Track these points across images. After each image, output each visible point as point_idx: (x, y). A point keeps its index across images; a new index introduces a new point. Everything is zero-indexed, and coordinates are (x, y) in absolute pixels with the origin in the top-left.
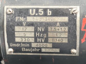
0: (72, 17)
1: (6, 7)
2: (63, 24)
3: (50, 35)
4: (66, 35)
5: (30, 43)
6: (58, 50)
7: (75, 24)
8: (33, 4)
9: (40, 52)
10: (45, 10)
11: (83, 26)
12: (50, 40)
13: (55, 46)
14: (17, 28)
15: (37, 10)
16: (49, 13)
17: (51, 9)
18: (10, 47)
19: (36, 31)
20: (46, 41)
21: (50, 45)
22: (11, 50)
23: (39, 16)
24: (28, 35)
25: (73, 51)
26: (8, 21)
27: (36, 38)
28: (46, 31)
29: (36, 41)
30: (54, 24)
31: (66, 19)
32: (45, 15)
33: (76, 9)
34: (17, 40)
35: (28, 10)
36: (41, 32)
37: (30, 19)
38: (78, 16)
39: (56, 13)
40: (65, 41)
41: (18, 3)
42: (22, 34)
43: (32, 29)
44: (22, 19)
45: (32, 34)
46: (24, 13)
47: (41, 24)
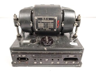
0: (55, 20)
1: (35, 17)
2: (52, 23)
3: (48, 26)
4: (53, 26)
5: (43, 28)
6: (50, 30)
7: (56, 22)
8: (43, 16)
9: (45, 30)
10: (47, 18)
11: (58, 23)
12: (48, 27)
13: (50, 28)
14: (39, 24)
15: (45, 18)
16: (48, 19)
17: (49, 18)
18: (37, 29)
19: (44, 24)
20: (47, 27)
21: (48, 28)
22: (37, 30)
23: (45, 20)
24: (42, 26)
25: (55, 30)
26: (36, 22)
27: (44, 26)
28: (47, 25)
29: (44, 27)
30: (50, 22)
31: (53, 21)
32: (47, 20)
33: (56, 18)
34: (39, 27)
35: (42, 18)
36: (46, 25)
37: (42, 21)
38: (57, 20)
39: (50, 19)
40: (53, 27)
41: (39, 16)
42: (40, 25)
43: (43, 24)
44: (40, 21)
45: (43, 26)
46: (41, 19)
47: (46, 22)
